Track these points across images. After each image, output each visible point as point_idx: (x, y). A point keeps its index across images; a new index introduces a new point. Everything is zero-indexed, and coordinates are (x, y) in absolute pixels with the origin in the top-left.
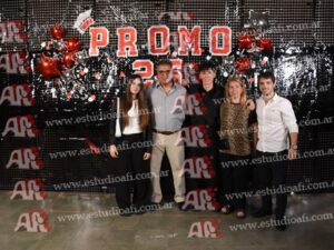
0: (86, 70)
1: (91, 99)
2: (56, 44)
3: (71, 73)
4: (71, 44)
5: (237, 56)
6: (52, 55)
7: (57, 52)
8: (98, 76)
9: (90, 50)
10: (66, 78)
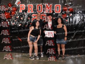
0: (18, 17)
1: (19, 25)
2: (10, 9)
3: (14, 18)
4: (14, 9)
5: (62, 13)
6: (8, 12)
7: (10, 11)
8: (22, 19)
9: (20, 11)
10: (12, 19)
